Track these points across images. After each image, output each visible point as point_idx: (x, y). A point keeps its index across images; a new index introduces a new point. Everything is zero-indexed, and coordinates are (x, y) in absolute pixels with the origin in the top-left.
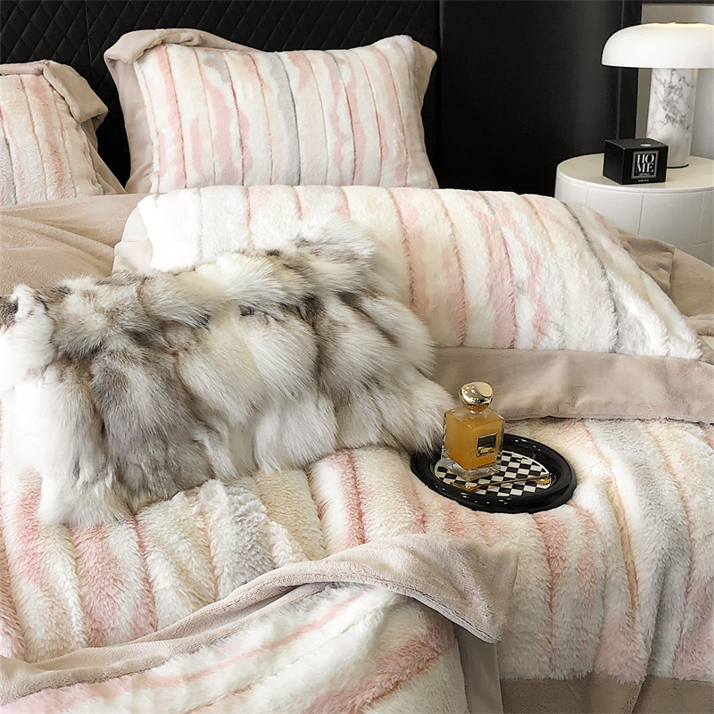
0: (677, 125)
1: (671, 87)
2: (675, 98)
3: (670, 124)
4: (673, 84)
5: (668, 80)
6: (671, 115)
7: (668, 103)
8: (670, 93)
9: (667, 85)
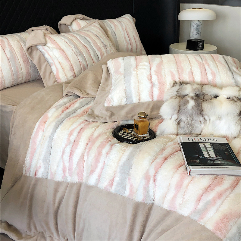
0: (199, 35)
1: (198, 25)
2: (199, 28)
3: (197, 35)
4: (198, 24)
5: (197, 23)
6: (198, 32)
7: (197, 29)
8: (198, 27)
9: (197, 25)
